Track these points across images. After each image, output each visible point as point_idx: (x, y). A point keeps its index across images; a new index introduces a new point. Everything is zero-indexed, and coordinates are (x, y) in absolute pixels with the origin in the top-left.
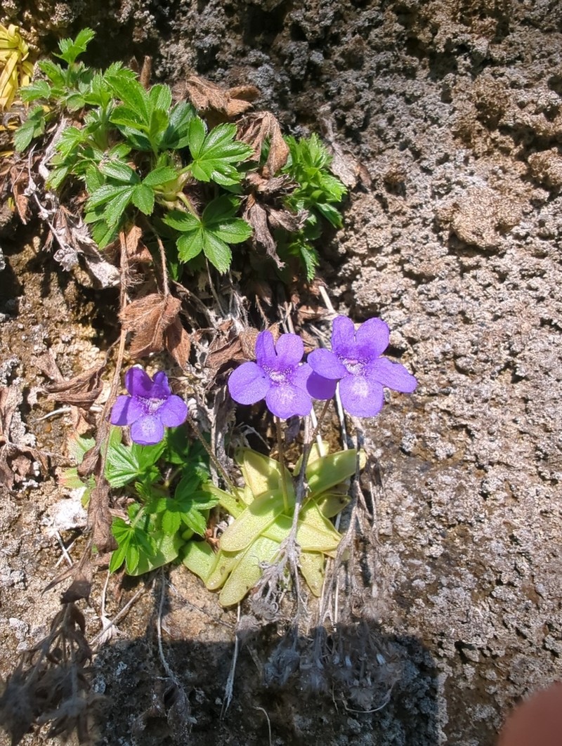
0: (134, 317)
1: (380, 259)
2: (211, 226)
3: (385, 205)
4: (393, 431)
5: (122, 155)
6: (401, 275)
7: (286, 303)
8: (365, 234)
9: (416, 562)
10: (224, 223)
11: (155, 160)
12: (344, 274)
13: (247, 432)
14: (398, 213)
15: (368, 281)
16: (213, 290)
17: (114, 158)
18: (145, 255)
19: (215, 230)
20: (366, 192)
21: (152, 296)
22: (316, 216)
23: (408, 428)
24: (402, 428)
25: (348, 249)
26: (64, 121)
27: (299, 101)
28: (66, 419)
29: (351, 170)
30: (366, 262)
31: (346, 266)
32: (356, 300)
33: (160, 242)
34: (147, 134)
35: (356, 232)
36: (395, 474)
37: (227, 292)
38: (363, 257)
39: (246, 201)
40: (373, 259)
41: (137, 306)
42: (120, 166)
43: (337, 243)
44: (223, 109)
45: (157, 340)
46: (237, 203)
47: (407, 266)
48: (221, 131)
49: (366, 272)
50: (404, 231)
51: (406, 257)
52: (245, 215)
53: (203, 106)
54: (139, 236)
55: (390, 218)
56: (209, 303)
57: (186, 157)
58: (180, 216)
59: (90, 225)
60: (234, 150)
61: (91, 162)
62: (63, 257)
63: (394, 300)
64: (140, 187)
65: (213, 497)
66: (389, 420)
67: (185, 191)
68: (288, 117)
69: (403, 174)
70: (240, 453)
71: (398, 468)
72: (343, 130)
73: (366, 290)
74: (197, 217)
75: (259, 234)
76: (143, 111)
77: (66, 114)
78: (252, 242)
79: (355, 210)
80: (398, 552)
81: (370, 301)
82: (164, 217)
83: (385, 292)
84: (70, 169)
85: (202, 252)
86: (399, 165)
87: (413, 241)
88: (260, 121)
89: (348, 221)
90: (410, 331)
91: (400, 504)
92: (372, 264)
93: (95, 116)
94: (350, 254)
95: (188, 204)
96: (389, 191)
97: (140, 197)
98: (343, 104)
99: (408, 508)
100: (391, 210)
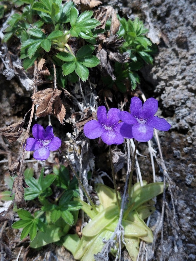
0: (39, 98)
1: (175, 82)
2: (80, 60)
3: (177, 54)
4: (181, 174)
5: (39, 26)
6: (186, 90)
7: (121, 102)
8: (166, 69)
9: (191, 245)
10: (87, 58)
11: (53, 27)
12: (157, 91)
13: (102, 175)
14: (184, 58)
15: (169, 94)
16: (82, 94)
17: (35, 27)
18: (46, 71)
19: (83, 62)
20: (167, 47)
21: (48, 89)
22: (137, 58)
23: (189, 172)
24: (186, 172)
25: (158, 77)
26: (13, 12)
27: (133, 3)
28: (5, 166)
29: (157, 36)
30: (168, 84)
31: (158, 86)
32: (163, 105)
33: (54, 66)
34: (50, 15)
35: (162, 67)
36: (181, 197)
37: (89, 94)
38: (166, 81)
39: (98, 47)
40: (171, 82)
41: (40, 93)
42: (37, 30)
43: (152, 74)
44: (87, 5)
45: (49, 109)
46: (93, 48)
47: (189, 86)
48: (86, 14)
49: (168, 89)
50: (188, 68)
51: (188, 81)
52: (97, 55)
53: (78, 3)
54: (44, 63)
55: (180, 61)
56: (81, 100)
57: (68, 26)
58: (65, 55)
59: (22, 60)
60: (91, 23)
61: (24, 29)
62: (7, 73)
63: (183, 104)
64: (46, 40)
65: (79, 204)
66: (179, 168)
67: (68, 43)
68: (127, 11)
69: (185, 38)
70: (98, 187)
71: (183, 194)
72: (156, 17)
73: (168, 98)
74: (74, 56)
75: (103, 63)
76: (48, 5)
77: (14, 8)
78: (100, 68)
79: (160, 56)
80: (182, 239)
81: (169, 104)
82: (57, 54)
83: (177, 99)
84: (13, 33)
85: (75, 71)
86: (182, 34)
87: (192, 72)
88: (106, 10)
89: (157, 62)
90: (190, 119)
91: (183, 212)
92: (171, 85)
93: (28, 8)
94: (159, 79)
95: (70, 50)
96: (179, 47)
97: (45, 44)
98: (155, 4)
99: (187, 215)
100: (180, 56)
